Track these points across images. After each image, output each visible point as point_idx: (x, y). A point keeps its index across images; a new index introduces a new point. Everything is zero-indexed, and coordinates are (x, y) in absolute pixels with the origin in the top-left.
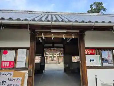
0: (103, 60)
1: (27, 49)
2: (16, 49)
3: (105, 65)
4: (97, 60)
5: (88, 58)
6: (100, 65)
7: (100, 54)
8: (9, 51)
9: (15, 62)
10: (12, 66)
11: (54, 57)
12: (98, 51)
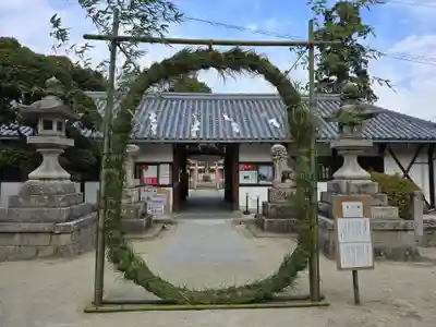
0: (260, 177)
1: (170, 163)
2: (157, 164)
3: (261, 182)
4: (252, 176)
5: (242, 174)
6: (255, 182)
7: (257, 169)
8: (150, 167)
9: (157, 179)
10: (155, 183)
11: (213, 171)
12: (256, 166)
